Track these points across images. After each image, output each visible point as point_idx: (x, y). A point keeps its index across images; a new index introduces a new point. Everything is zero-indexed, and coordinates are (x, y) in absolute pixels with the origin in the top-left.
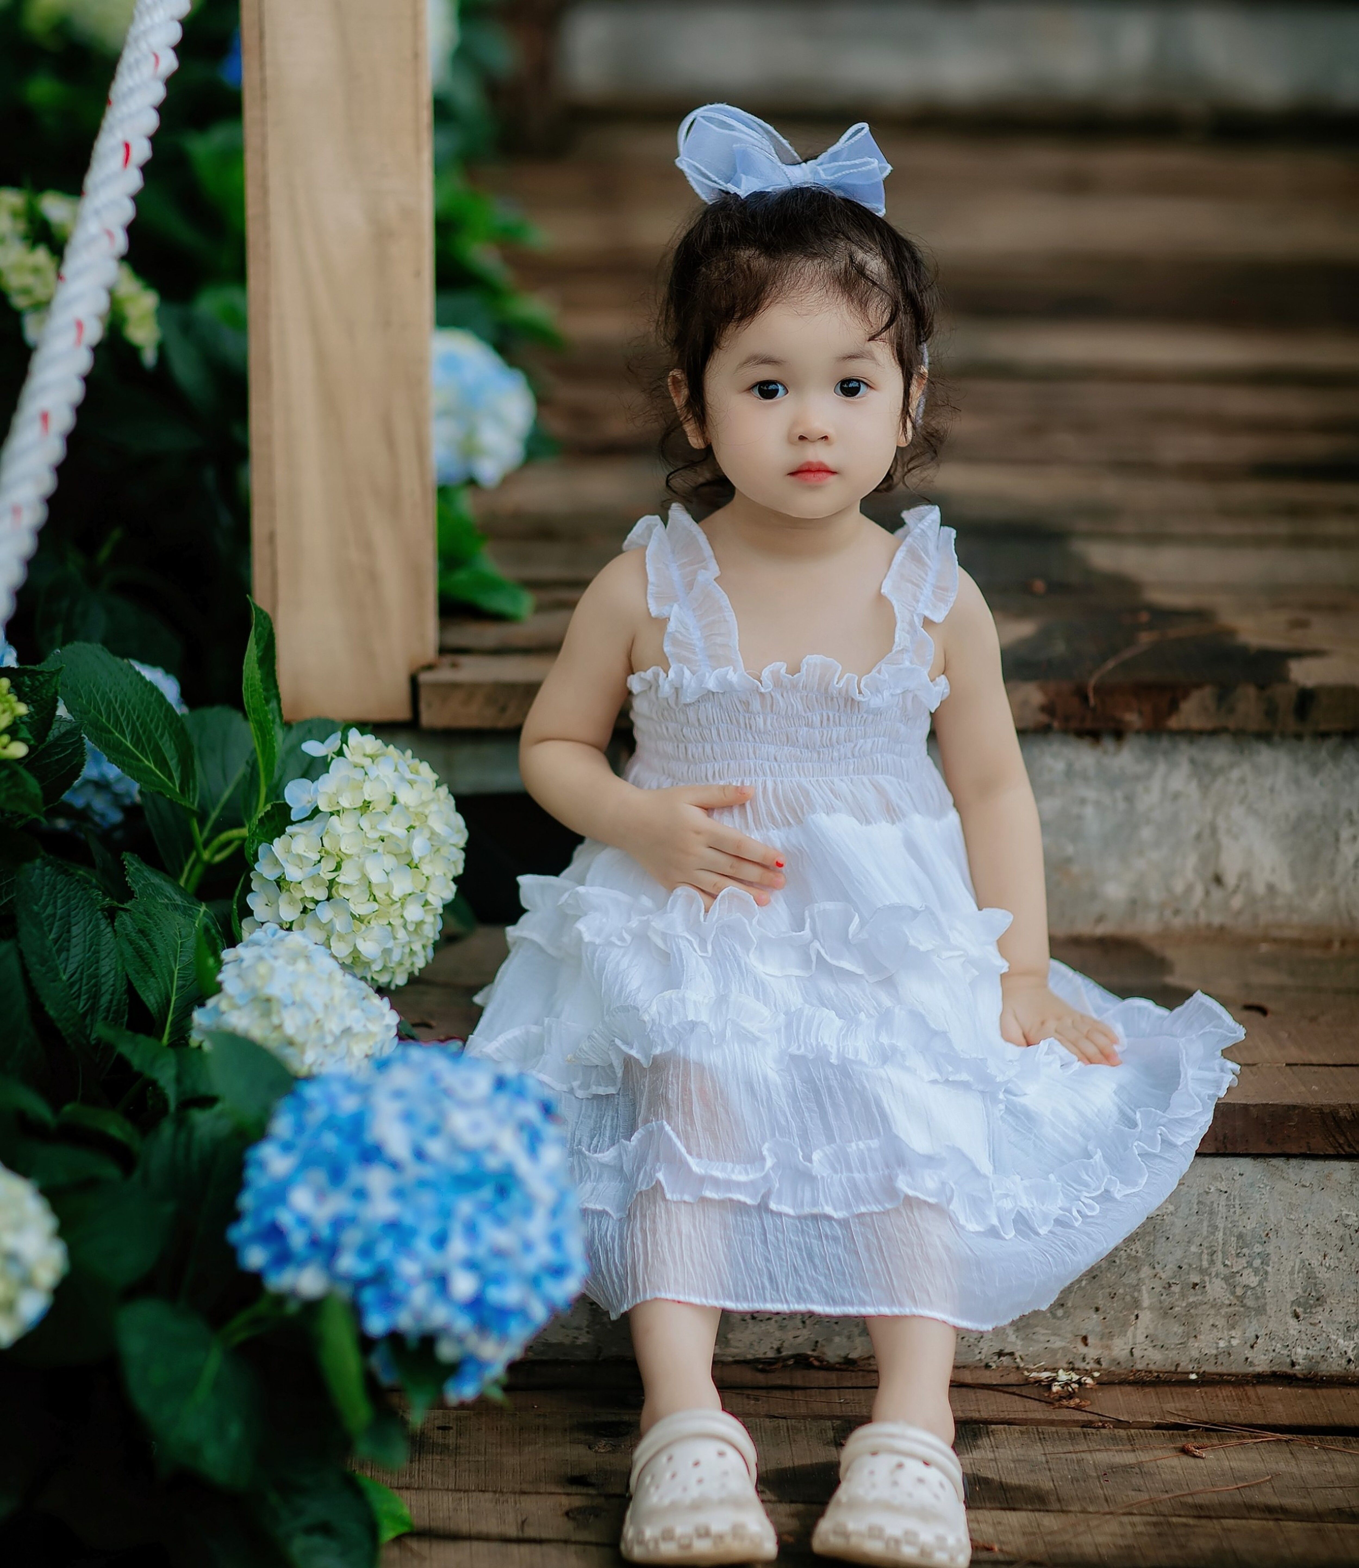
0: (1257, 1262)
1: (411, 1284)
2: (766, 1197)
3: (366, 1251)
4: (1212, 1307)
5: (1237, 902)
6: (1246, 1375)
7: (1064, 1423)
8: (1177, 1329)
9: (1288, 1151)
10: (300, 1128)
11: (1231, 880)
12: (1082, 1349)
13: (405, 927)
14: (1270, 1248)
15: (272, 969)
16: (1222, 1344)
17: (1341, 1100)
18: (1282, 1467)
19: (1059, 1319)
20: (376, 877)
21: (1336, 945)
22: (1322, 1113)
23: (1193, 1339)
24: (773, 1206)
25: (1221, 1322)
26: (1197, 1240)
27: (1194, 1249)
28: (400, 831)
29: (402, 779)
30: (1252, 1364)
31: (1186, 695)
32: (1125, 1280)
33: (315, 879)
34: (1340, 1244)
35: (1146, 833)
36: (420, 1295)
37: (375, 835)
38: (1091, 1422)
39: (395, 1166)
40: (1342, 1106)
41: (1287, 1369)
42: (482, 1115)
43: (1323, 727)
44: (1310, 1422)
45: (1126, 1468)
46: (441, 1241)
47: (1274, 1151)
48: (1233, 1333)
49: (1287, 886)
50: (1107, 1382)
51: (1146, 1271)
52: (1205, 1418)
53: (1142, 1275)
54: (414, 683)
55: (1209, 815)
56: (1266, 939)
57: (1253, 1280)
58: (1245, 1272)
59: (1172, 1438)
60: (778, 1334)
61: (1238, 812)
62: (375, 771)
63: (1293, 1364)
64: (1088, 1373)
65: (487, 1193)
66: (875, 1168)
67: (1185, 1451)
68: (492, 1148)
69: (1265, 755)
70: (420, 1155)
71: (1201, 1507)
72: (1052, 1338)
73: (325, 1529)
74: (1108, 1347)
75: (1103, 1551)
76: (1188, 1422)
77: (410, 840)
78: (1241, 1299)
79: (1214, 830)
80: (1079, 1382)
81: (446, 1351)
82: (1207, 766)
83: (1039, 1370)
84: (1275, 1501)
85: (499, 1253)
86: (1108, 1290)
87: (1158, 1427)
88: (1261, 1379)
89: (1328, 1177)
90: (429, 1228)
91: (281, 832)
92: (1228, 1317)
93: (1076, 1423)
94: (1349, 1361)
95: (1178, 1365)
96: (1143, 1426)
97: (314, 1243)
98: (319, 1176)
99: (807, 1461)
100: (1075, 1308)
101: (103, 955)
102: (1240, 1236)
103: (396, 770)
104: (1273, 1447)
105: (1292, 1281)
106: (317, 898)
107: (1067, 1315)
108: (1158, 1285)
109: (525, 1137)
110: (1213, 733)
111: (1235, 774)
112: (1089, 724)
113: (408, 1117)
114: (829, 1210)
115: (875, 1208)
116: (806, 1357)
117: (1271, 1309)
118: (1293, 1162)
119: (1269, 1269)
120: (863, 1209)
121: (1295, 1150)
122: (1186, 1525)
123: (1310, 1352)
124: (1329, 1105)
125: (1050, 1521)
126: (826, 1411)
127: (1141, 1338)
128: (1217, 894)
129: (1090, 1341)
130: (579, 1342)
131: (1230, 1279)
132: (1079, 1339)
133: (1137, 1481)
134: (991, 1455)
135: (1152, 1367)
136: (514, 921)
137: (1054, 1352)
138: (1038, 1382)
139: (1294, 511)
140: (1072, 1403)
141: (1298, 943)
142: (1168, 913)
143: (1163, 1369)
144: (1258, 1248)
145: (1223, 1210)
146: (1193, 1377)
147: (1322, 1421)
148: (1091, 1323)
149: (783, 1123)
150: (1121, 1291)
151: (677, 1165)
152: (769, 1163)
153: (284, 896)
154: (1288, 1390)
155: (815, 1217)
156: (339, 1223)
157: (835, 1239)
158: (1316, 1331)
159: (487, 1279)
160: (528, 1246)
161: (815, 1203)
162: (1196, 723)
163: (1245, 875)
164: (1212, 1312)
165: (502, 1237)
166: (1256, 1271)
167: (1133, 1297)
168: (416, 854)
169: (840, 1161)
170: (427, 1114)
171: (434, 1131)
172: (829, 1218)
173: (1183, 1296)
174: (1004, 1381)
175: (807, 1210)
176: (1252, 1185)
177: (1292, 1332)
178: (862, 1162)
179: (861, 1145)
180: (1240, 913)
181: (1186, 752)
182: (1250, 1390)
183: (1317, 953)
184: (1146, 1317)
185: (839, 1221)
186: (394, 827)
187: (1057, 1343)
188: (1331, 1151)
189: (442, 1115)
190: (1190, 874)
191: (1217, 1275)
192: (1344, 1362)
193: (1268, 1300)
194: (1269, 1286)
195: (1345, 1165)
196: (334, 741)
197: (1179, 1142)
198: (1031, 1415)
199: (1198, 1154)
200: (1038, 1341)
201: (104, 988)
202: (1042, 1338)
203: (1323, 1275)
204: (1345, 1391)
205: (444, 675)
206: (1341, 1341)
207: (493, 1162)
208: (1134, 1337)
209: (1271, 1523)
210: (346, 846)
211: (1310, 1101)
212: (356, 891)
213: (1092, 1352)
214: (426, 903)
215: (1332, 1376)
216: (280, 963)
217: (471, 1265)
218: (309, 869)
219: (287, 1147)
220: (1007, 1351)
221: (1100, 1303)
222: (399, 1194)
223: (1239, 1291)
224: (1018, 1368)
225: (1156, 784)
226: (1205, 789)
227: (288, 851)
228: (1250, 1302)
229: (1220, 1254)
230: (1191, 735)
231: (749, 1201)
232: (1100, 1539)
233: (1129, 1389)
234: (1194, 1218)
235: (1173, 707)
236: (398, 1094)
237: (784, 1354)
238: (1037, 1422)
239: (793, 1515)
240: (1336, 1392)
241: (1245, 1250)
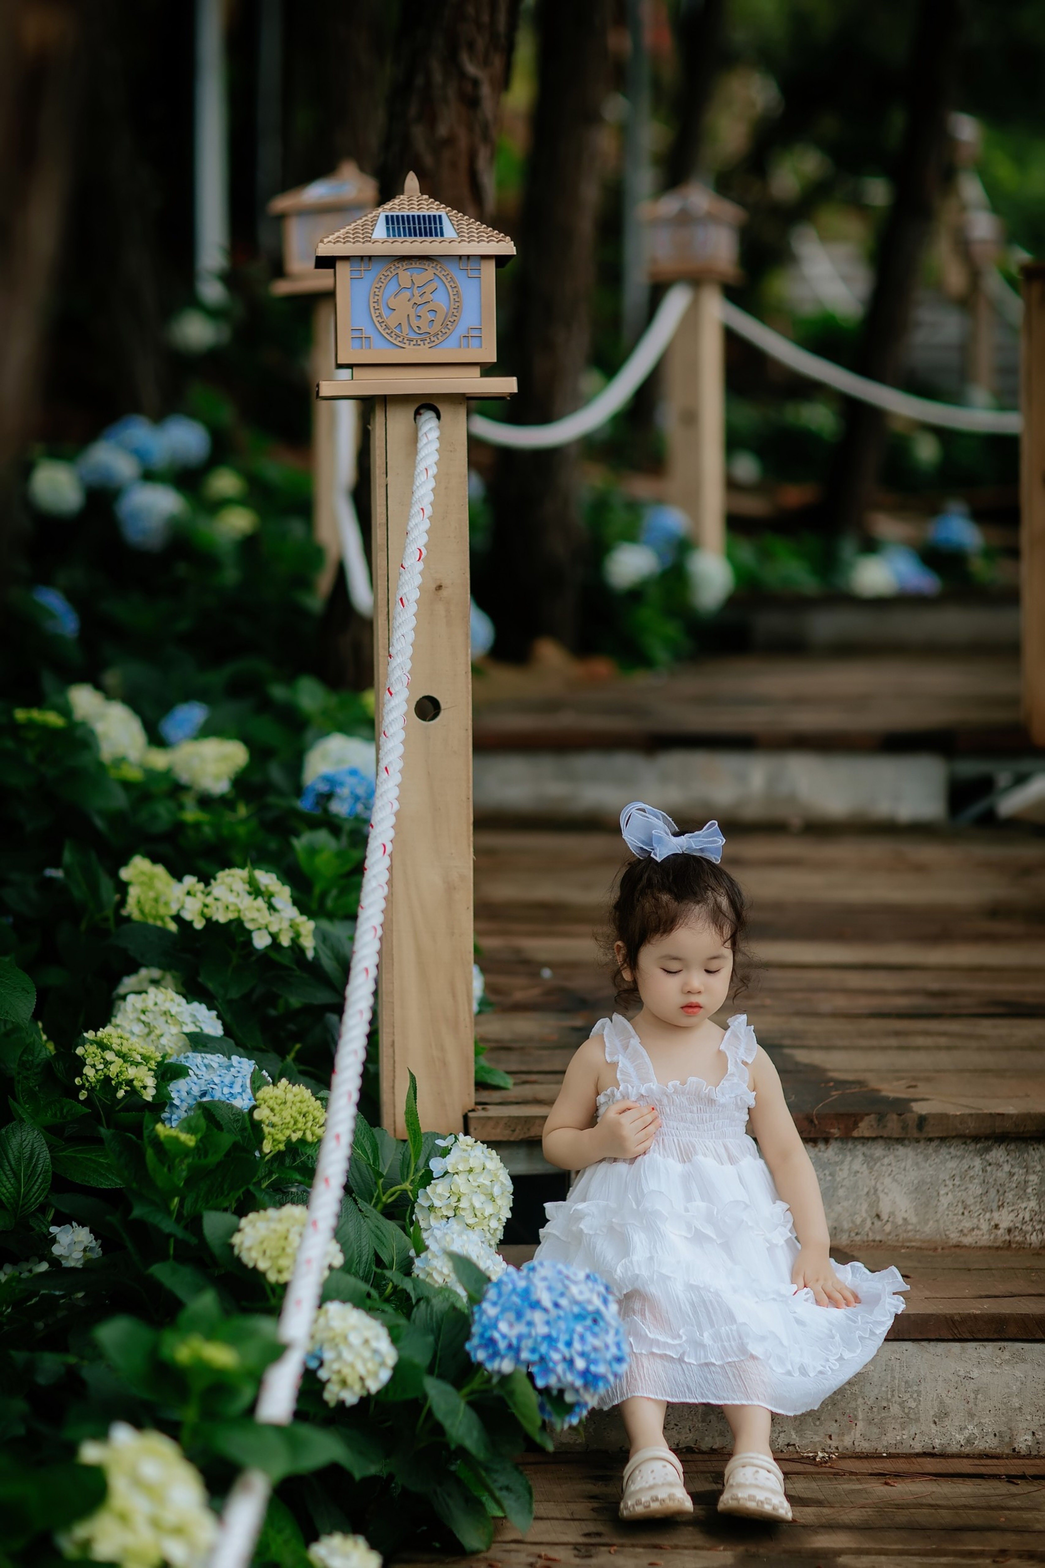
0: (915, 1395)
1: (555, 1363)
2: (683, 1354)
3: (533, 1351)
4: (893, 1419)
5: (888, 1228)
6: (910, 1454)
7: (824, 1473)
8: (876, 1430)
9: (930, 1338)
10: (500, 1295)
11: (885, 1217)
12: (829, 1442)
13: (489, 1231)
14: (922, 1388)
15: (453, 1239)
16: (898, 1438)
17: (955, 1312)
18: (934, 1489)
19: (817, 1426)
20: (477, 1205)
21: (939, 1250)
22: (946, 1318)
23: (884, 1436)
24: (686, 1360)
25: (898, 1427)
26: (885, 1384)
27: (884, 1389)
28: (487, 1183)
29: (486, 1157)
30: (913, 1448)
31: (862, 1119)
32: (850, 1405)
33: (448, 1206)
34: (956, 1385)
35: (841, 1192)
36: (560, 1369)
37: (476, 1184)
38: (838, 1473)
39: (546, 1310)
40: (955, 1314)
41: (930, 1450)
42: (583, 1287)
43: (931, 1135)
44: (945, 1471)
45: (859, 1491)
46: (569, 1344)
47: (924, 1338)
48: (904, 1432)
49: (914, 1220)
50: (842, 1457)
51: (860, 1401)
52: (894, 1470)
53: (858, 1403)
54: (466, 1118)
55: (873, 1182)
56: (903, 1247)
57: (913, 1405)
58: (909, 1401)
59: (878, 1479)
60: (677, 1436)
61: (887, 1181)
62: (473, 1154)
63: (934, 1448)
64: (833, 1453)
65: (589, 1322)
66: (734, 1340)
67: (886, 1484)
68: (590, 1302)
69: (901, 1151)
70: (556, 1305)
71: (898, 1505)
72: (814, 1436)
73: (507, 1488)
74: (842, 1441)
75: (854, 1522)
76: (886, 1472)
77: (492, 1187)
78: (907, 1414)
79: (876, 1190)
80: (829, 1457)
81: (569, 1398)
82: (871, 1156)
83: (808, 1452)
84: (933, 1502)
85: (595, 1349)
86: (841, 1411)
87: (871, 1474)
88: (918, 1455)
89: (949, 1351)
90: (564, 1338)
91: (429, 1184)
92: (901, 1424)
93: (830, 1473)
94: (962, 1446)
95: (877, 1450)
96: (863, 1474)
97: (510, 1346)
98: (511, 1316)
99: (703, 1489)
100: (825, 1420)
101: (363, 1236)
102: (906, 1382)
103: (483, 1153)
104: (928, 1482)
105: (933, 1405)
106: (449, 1215)
107: (821, 1424)
108: (866, 1408)
109: (601, 1299)
110: (874, 1139)
111: (886, 1161)
112: (812, 1136)
113: (550, 1289)
114: (713, 1360)
115: (736, 1359)
116: (691, 1448)
117: (922, 1419)
118: (932, 1343)
119: (921, 1399)
120: (730, 1360)
121: (933, 1337)
122: (892, 1512)
123: (942, 1442)
124: (949, 1314)
125: (826, 1511)
126: (706, 1469)
127: (858, 1436)
128: (878, 1224)
129: (833, 1437)
130: (577, 1442)
131: (902, 1404)
132: (827, 1437)
133: (865, 1495)
134: (791, 1486)
135: (864, 1450)
136: (543, 1227)
137: (814, 1443)
138: (809, 1457)
139: (897, 1034)
140: (827, 1465)
141: (919, 1249)
142: (853, 1234)
143: (870, 1451)
144: (915, 1388)
145: (898, 1368)
146: (885, 1455)
147: (951, 1471)
148: (833, 1428)
149: (688, 1320)
150: (848, 1411)
151: (641, 1337)
152: (684, 1338)
153: (432, 1215)
154: (932, 1460)
155: (707, 1364)
156: (520, 1338)
157: (718, 1373)
158: (944, 1430)
159: (589, 1361)
160: (607, 1347)
161: (706, 1357)
162: (867, 1134)
163: (892, 1214)
164: (894, 1421)
165: (597, 1343)
166: (915, 1400)
167: (854, 1414)
168: (495, 1194)
169: (717, 1337)
170: (559, 1287)
171: (562, 1295)
172: (714, 1364)
173: (879, 1413)
174: (791, 1457)
175: (703, 1361)
176: (912, 1356)
177: (933, 1431)
178: (728, 1336)
179: (727, 1328)
180: (889, 1234)
181: (861, 1149)
182: (913, 1460)
183: (931, 1253)
184: (860, 1424)
185: (719, 1366)
186: (484, 1180)
187: (816, 1439)
188: (951, 1337)
189: (566, 1287)
190: (864, 1215)
191: (895, 1402)
192: (959, 1446)
193: (921, 1415)
194: (921, 1408)
195: (957, 1344)
196: (451, 1139)
197: (878, 1332)
198: (808, 1470)
199: (886, 1340)
200: (807, 1438)
201: (364, 1253)
202: (809, 1436)
203: (948, 1401)
204: (960, 1460)
205: (480, 1113)
206: (957, 1436)
207: (590, 1308)
208: (855, 1435)
209: (933, 1511)
210: (463, 1189)
211: (940, 1312)
212: (468, 1212)
213: (834, 1443)
214: (499, 1219)
215: (953, 1454)
216: (455, 1236)
217: (582, 1354)
218: (445, 1202)
219: (495, 1304)
220: (791, 1443)
221: (838, 1417)
222: (548, 1323)
223: (906, 1410)
224: (797, 1452)
225: (846, 1166)
226: (871, 1169)
227: (434, 1193)
228: (912, 1416)
229: (897, 1391)
230: (864, 1140)
231: (674, 1356)
232: (852, 1517)
233: (854, 1460)
234: (884, 1373)
235: (856, 1125)
236: (544, 1279)
237: (680, 1447)
238: (811, 1473)
239: (702, 1509)
240: (956, 1460)
241: (909, 1389)
